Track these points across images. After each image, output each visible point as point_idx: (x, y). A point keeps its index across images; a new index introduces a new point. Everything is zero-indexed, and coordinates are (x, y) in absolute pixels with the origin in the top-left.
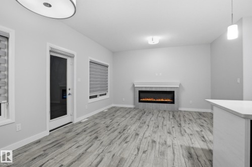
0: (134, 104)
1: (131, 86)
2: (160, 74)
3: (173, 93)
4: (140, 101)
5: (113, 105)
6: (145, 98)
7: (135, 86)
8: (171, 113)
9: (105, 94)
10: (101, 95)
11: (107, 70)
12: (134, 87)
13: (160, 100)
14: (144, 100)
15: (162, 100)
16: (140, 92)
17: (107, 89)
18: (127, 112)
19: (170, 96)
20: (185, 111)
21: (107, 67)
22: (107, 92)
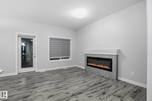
6: (92, 63)
10: (62, 58)
13: (100, 66)
15: (102, 66)
16: (88, 58)
17: (70, 55)
21: (70, 40)
22: (70, 56)
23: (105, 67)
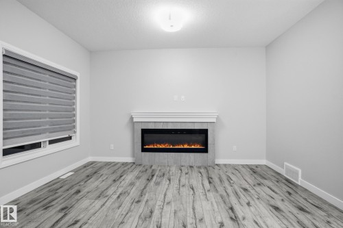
0: (133, 156)
1: (127, 120)
2: (183, 97)
3: (205, 132)
4: (144, 150)
5: (90, 159)
6: (153, 143)
7: (135, 120)
8: (202, 170)
9: (70, 138)
10: (51, 142)
11: (75, 86)
12: (132, 122)
13: (182, 147)
14: (151, 147)
15: (186, 146)
16: (145, 132)
17: (74, 127)
18: (114, 177)
19: (201, 137)
20: (225, 165)
21: (75, 79)
22: (75, 132)
23: (193, 147)
